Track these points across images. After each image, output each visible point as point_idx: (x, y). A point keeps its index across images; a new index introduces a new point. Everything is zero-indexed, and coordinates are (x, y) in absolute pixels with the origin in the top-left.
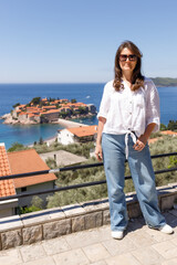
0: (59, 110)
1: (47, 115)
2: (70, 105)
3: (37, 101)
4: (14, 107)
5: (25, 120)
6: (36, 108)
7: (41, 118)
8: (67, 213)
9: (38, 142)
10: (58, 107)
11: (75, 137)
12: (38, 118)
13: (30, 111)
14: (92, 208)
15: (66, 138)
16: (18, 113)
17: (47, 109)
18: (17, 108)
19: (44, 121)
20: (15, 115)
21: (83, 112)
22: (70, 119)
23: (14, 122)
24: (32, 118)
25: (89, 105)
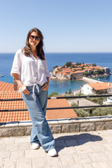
0: (84, 71)
1: (75, 74)
2: (92, 67)
3: (69, 65)
4: (54, 68)
5: (61, 77)
6: (69, 70)
7: (71, 76)
8: (60, 122)
9: (68, 92)
10: (83, 69)
11: (93, 90)
12: (69, 76)
13: (64, 71)
14: (74, 121)
15: (87, 90)
16: (56, 72)
17: (75, 70)
18: (56, 69)
19: (73, 78)
20: (54, 73)
21: (101, 72)
22: (91, 78)
23: (53, 78)
24: (65, 76)
25: (105, 68)
